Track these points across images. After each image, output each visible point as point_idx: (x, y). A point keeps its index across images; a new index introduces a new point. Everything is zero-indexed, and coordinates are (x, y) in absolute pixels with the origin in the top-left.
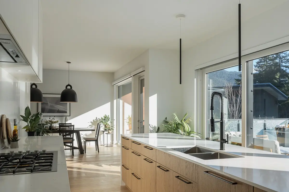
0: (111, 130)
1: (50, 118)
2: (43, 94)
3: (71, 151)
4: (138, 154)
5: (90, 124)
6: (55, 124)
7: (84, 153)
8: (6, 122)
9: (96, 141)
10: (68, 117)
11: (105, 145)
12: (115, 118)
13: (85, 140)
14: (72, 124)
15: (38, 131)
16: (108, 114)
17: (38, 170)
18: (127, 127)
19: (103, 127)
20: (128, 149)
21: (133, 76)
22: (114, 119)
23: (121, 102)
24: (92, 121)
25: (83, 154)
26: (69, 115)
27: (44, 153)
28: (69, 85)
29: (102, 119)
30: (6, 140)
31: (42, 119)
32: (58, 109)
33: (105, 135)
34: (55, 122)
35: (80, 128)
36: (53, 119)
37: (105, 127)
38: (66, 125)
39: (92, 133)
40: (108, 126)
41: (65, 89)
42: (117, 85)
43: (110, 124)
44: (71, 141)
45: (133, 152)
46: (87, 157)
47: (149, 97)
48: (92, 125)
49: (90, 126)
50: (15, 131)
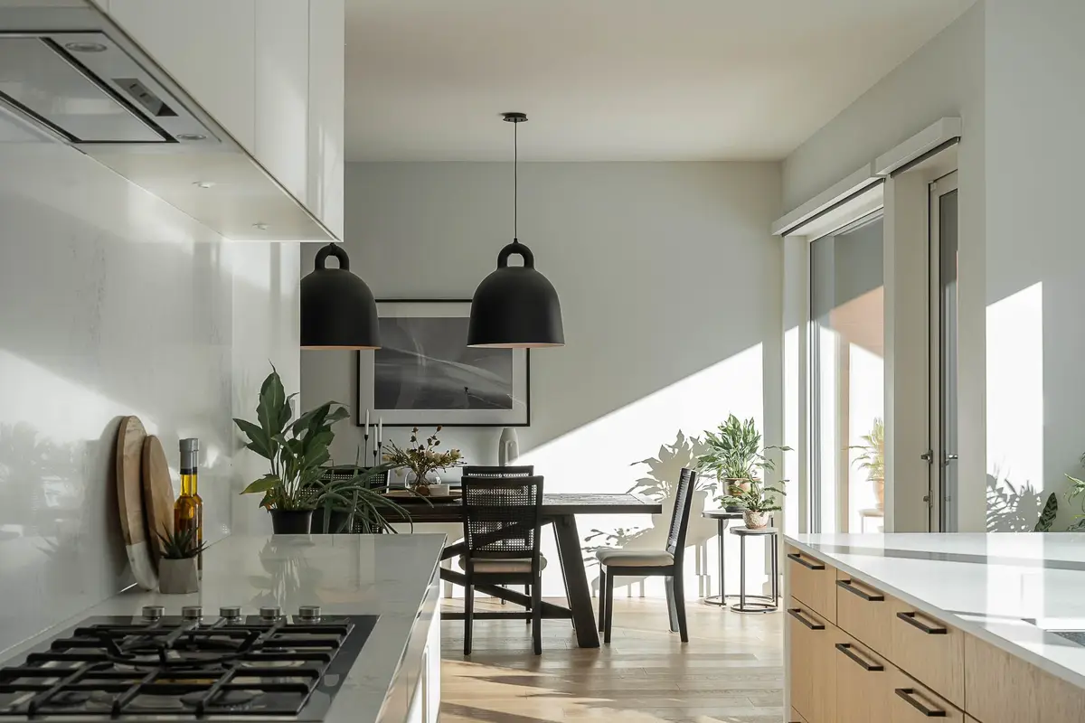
0: (767, 514)
1: (417, 435)
2: (377, 305)
3: (528, 627)
4: (870, 658)
5: (644, 471)
6: (439, 470)
7: (601, 640)
8: (138, 453)
9: (673, 572)
10: (514, 430)
11: (730, 602)
12: (791, 436)
13: (605, 568)
14: (536, 474)
15: (337, 508)
16: (751, 410)
17: (240, 709)
18: (865, 494)
19: (720, 490)
20: (823, 628)
21: (893, 174)
22: (786, 445)
23: (829, 339)
24: (657, 458)
25: (593, 650)
26: (525, 422)
27: (304, 622)
28: (516, 248)
29: (712, 442)
30: (137, 550)
31: (379, 444)
32: (462, 387)
33: (732, 541)
34: (443, 461)
35: (578, 497)
36: (429, 441)
37: (731, 492)
38: (507, 476)
39: (652, 526)
40: (748, 485)
41: (494, 268)
42: (805, 237)
43: (760, 474)
44: (527, 569)
45: (844, 647)
46: (617, 665)
47: (988, 308)
48: (651, 477)
49: (641, 482)
50: (183, 503)
